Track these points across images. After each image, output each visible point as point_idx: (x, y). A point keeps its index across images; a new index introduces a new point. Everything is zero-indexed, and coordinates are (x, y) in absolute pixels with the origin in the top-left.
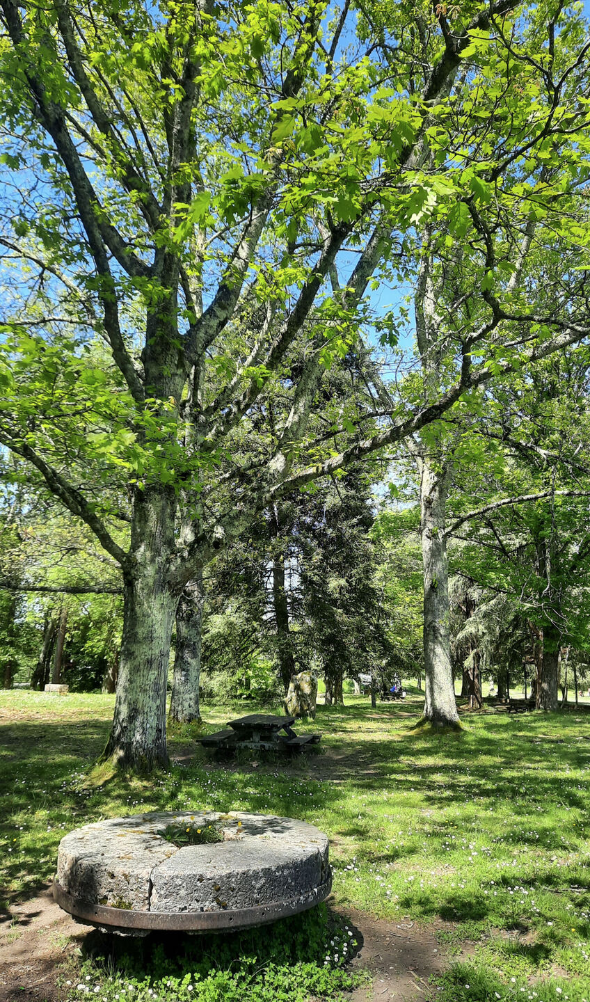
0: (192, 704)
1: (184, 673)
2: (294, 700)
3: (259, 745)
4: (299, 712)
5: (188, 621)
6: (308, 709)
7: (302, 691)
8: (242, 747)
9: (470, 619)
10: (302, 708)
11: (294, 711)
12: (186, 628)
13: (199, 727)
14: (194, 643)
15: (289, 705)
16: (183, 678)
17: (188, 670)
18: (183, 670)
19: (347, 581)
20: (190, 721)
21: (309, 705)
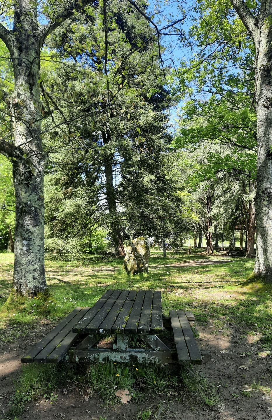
0: (36, 275)
1: (25, 242)
2: (132, 259)
3: (127, 355)
4: (136, 269)
5: (27, 185)
6: (143, 267)
7: (138, 252)
8: (101, 360)
9: (215, 205)
10: (138, 266)
11: (132, 268)
12: (26, 192)
13: (45, 300)
14: (36, 209)
15: (128, 264)
16: (25, 248)
17: (30, 239)
18: (25, 239)
19: (156, 176)
20: (35, 294)
21: (143, 263)
